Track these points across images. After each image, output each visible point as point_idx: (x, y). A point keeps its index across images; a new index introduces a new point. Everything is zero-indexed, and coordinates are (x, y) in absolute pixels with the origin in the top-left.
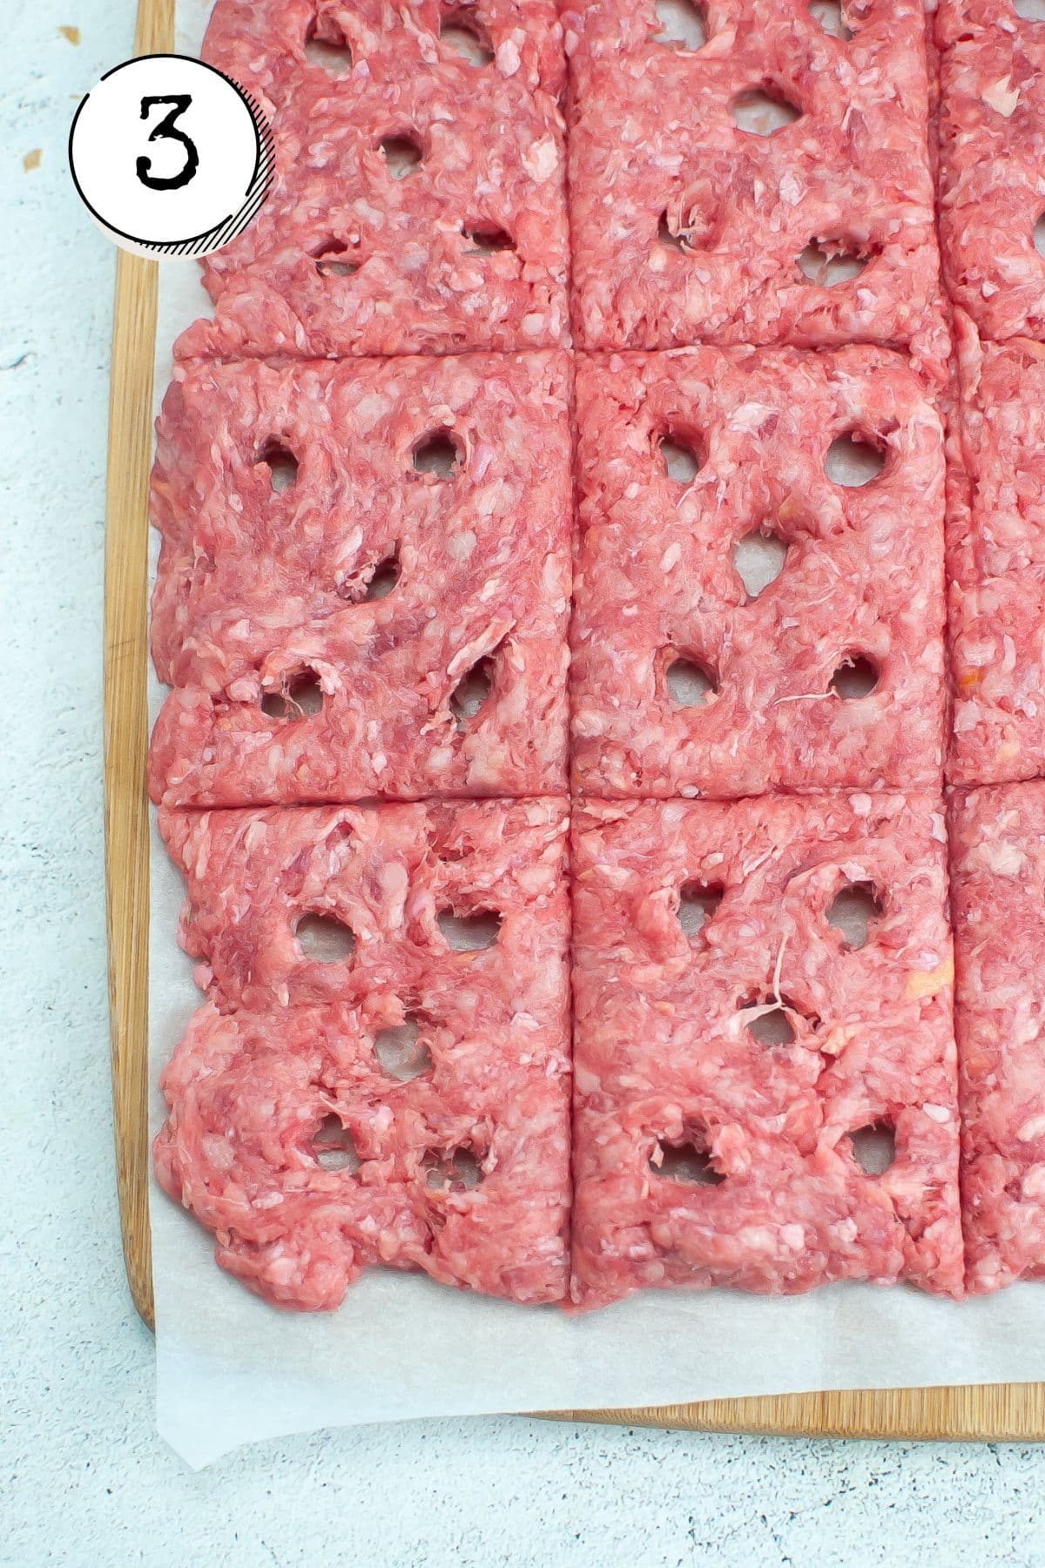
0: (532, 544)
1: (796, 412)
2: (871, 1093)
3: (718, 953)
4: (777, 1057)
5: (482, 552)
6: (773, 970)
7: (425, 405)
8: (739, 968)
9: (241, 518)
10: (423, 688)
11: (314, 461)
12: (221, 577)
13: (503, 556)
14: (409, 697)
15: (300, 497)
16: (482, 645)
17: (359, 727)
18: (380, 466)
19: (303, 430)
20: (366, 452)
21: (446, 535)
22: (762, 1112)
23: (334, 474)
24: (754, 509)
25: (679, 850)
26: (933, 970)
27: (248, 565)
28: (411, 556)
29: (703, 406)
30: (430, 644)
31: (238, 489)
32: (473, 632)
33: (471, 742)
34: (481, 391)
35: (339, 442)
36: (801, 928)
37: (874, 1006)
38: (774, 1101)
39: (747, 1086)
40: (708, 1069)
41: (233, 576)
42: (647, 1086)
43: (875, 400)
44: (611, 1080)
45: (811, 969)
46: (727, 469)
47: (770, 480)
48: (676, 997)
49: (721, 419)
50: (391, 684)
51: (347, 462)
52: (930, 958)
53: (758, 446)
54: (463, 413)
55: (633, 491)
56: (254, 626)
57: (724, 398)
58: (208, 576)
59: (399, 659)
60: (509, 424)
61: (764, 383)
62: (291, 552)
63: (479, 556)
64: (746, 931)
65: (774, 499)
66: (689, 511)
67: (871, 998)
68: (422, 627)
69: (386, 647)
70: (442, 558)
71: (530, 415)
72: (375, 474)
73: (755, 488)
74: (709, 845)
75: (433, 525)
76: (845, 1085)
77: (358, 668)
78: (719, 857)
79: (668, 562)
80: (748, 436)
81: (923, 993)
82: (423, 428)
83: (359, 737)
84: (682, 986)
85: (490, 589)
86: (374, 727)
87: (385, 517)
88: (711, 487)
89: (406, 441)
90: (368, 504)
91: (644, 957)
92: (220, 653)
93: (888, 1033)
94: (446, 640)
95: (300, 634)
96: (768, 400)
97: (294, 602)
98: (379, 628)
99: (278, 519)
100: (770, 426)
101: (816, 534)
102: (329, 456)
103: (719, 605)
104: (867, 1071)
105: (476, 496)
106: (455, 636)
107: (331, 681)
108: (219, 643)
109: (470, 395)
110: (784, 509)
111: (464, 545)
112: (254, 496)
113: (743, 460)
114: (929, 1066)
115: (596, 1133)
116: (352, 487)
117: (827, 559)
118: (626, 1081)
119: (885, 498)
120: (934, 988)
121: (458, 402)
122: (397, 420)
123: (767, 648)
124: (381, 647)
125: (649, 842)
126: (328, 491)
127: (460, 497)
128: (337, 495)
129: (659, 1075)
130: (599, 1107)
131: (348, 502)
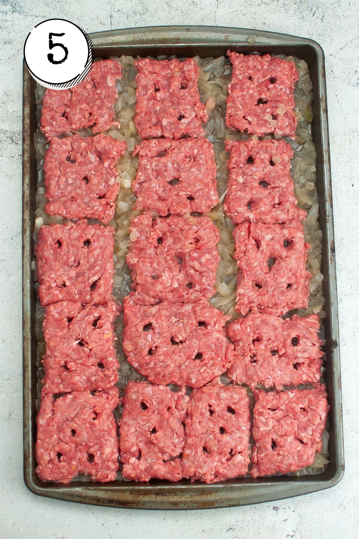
0: (105, 260)
1: (277, 236)
2: (96, 358)
3: (71, 330)
4: (82, 349)
5: (96, 261)
6: (80, 333)
7: (86, 234)
8: (74, 333)
9: (52, 254)
10: (85, 284)
11: (65, 244)
12: (48, 266)
13: (99, 262)
14: (82, 285)
15: (62, 251)
16: (95, 278)
17: (73, 291)
18: (77, 245)
19: (63, 238)
20: (74, 242)
21: (88, 259)
22: (78, 359)
23: (68, 246)
24: (270, 253)
25: (66, 310)
26: (108, 334)
27: (53, 263)
28: (82, 262)
29: (260, 236)
30: (86, 276)
31: (52, 249)
32: (94, 275)
33: (93, 296)
34: (95, 232)
35: (70, 240)
36: (86, 326)
37: (98, 341)
38: (81, 357)
39: (77, 354)
40: (69, 352)
41: (51, 265)
42: (59, 355)
43: (290, 234)
44: (53, 353)
45: (87, 334)
46: (265, 247)
47: (273, 249)
48: (64, 338)
49: (263, 238)
50: (79, 283)
51: (71, 244)
52: (107, 332)
53: (270, 243)
54: (92, 236)
55: (251, 251)
56: (55, 274)
57: (264, 234)
58: (46, 265)
59: (80, 279)
60: (101, 238)
61: (271, 231)
62: (61, 261)
63: (95, 262)
64: (76, 326)
65: (274, 252)
66: (259, 255)
67: (97, 339)
68: (84, 274)
69: (78, 277)
70: (88, 262)
71: (105, 236)
72: (76, 247)
73: (270, 250)
74: (71, 310)
75: (86, 257)
76: (92, 356)
77: (73, 281)
78: (73, 312)
79: (255, 265)
80: (269, 241)
81: (106, 338)
82: (85, 239)
83: (73, 293)
84: (65, 336)
85: (97, 268)
86: (76, 291)
87: (78, 254)
88: (262, 251)
89: (82, 241)
90: (75, 252)
91: (60, 331)
92: (49, 279)
93: (99, 346)
94: (89, 276)
95: (63, 276)
96: (272, 234)
97: (62, 269)
98: (76, 273)
99: (58, 255)
100: (272, 239)
101: (282, 258)
102: (67, 243)
103: (264, 274)
104: (95, 353)
105: (94, 251)
106: (91, 275)
107: (68, 284)
108: (49, 277)
109: (93, 233)
110: (276, 253)
111: (92, 260)
112: (55, 250)
113: (268, 245)
114: (107, 351)
115: (50, 362)
116: (71, 249)
117: (284, 264)
118: (56, 354)
119: (294, 252)
120: (109, 337)
121: (91, 234)
122: (80, 237)
123: (272, 281)
124: (77, 277)
125: (61, 309)
126: (67, 250)
127: (90, 252)
128: (69, 251)
129: (62, 353)
130: (51, 358)
131: (71, 252)
